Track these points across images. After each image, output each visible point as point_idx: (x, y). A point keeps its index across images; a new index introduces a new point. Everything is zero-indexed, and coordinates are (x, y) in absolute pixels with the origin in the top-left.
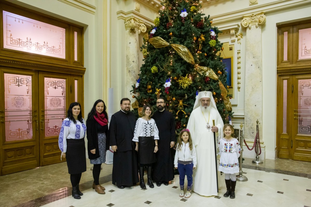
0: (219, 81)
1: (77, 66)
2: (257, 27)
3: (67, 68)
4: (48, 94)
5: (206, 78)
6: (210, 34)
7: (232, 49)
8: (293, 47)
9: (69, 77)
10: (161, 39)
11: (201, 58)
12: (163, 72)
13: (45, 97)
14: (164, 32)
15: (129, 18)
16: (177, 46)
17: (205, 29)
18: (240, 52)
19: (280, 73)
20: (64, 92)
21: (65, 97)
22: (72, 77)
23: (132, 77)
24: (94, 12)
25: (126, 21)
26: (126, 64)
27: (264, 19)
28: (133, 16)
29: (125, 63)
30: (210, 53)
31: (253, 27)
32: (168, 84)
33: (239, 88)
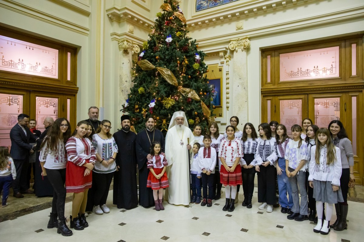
0: (201, 102)
1: (70, 85)
2: (243, 51)
3: (59, 88)
4: (40, 113)
5: (187, 99)
6: (194, 58)
7: (221, 70)
8: (275, 70)
9: (62, 96)
10: (148, 63)
11: (185, 80)
12: (149, 92)
13: (36, 116)
14: (151, 56)
15: (123, 40)
16: (161, 69)
17: (190, 52)
18: (228, 74)
19: (264, 93)
20: (56, 110)
21: (57, 116)
22: (64, 96)
23: (125, 96)
24: (88, 34)
25: (120, 42)
27: (248, 44)
28: (126, 38)
29: (119, 83)
30: (194, 76)
31: (239, 50)
32: (152, 105)
33: (228, 107)
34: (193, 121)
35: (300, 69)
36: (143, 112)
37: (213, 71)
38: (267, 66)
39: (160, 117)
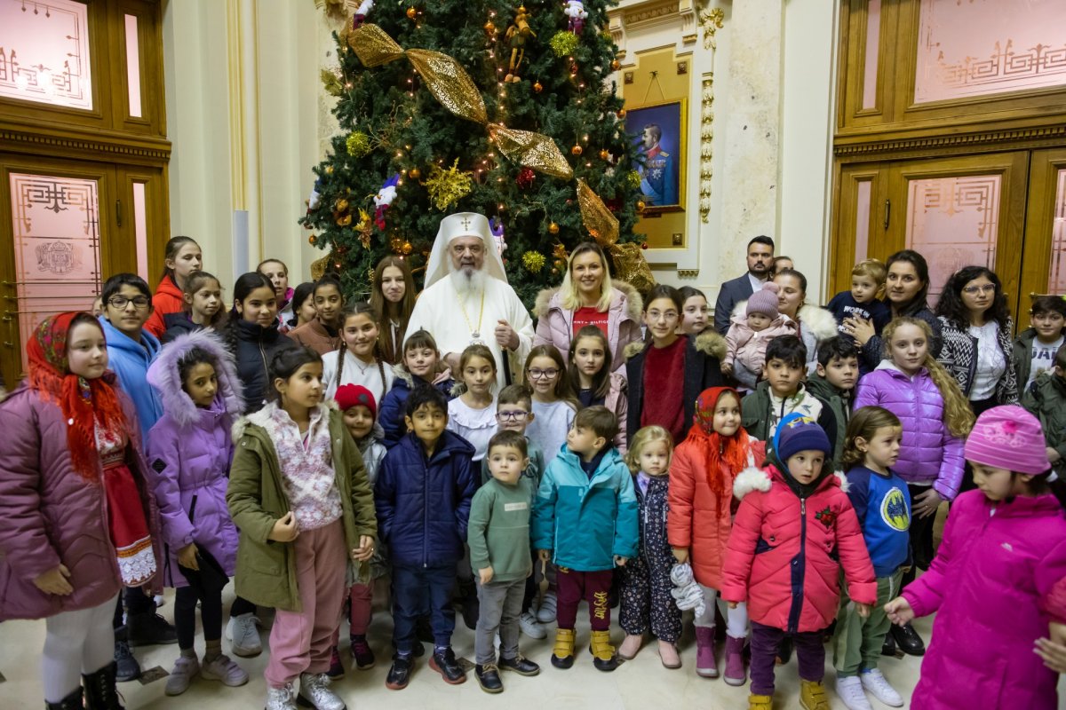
0: (577, 183)
1: (139, 134)
3: (94, 143)
4: (28, 230)
5: (521, 171)
6: (561, 13)
7: (685, 68)
8: (896, 57)
9: (112, 173)
10: (378, 34)
11: (518, 100)
12: (383, 149)
13: (17, 240)
18: (711, 81)
19: (847, 154)
21: (97, 241)
22: (121, 174)
26: (317, 131)
29: (316, 126)
30: (558, 82)
32: (387, 195)
33: (704, 211)
34: (542, 258)
35: (1003, 45)
36: (363, 224)
37: (654, 74)
38: (865, 44)
39: (418, 241)
